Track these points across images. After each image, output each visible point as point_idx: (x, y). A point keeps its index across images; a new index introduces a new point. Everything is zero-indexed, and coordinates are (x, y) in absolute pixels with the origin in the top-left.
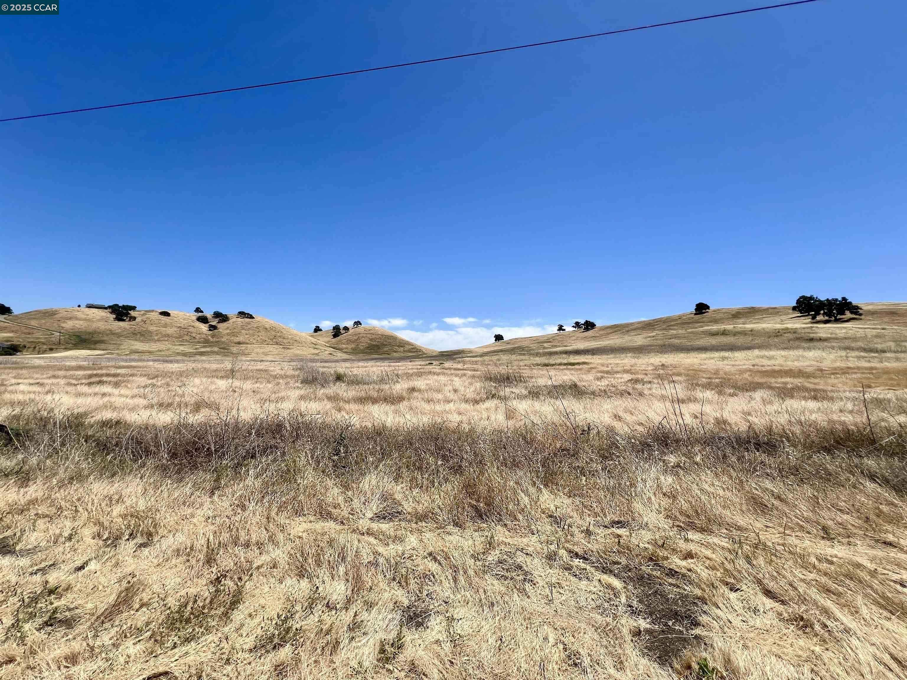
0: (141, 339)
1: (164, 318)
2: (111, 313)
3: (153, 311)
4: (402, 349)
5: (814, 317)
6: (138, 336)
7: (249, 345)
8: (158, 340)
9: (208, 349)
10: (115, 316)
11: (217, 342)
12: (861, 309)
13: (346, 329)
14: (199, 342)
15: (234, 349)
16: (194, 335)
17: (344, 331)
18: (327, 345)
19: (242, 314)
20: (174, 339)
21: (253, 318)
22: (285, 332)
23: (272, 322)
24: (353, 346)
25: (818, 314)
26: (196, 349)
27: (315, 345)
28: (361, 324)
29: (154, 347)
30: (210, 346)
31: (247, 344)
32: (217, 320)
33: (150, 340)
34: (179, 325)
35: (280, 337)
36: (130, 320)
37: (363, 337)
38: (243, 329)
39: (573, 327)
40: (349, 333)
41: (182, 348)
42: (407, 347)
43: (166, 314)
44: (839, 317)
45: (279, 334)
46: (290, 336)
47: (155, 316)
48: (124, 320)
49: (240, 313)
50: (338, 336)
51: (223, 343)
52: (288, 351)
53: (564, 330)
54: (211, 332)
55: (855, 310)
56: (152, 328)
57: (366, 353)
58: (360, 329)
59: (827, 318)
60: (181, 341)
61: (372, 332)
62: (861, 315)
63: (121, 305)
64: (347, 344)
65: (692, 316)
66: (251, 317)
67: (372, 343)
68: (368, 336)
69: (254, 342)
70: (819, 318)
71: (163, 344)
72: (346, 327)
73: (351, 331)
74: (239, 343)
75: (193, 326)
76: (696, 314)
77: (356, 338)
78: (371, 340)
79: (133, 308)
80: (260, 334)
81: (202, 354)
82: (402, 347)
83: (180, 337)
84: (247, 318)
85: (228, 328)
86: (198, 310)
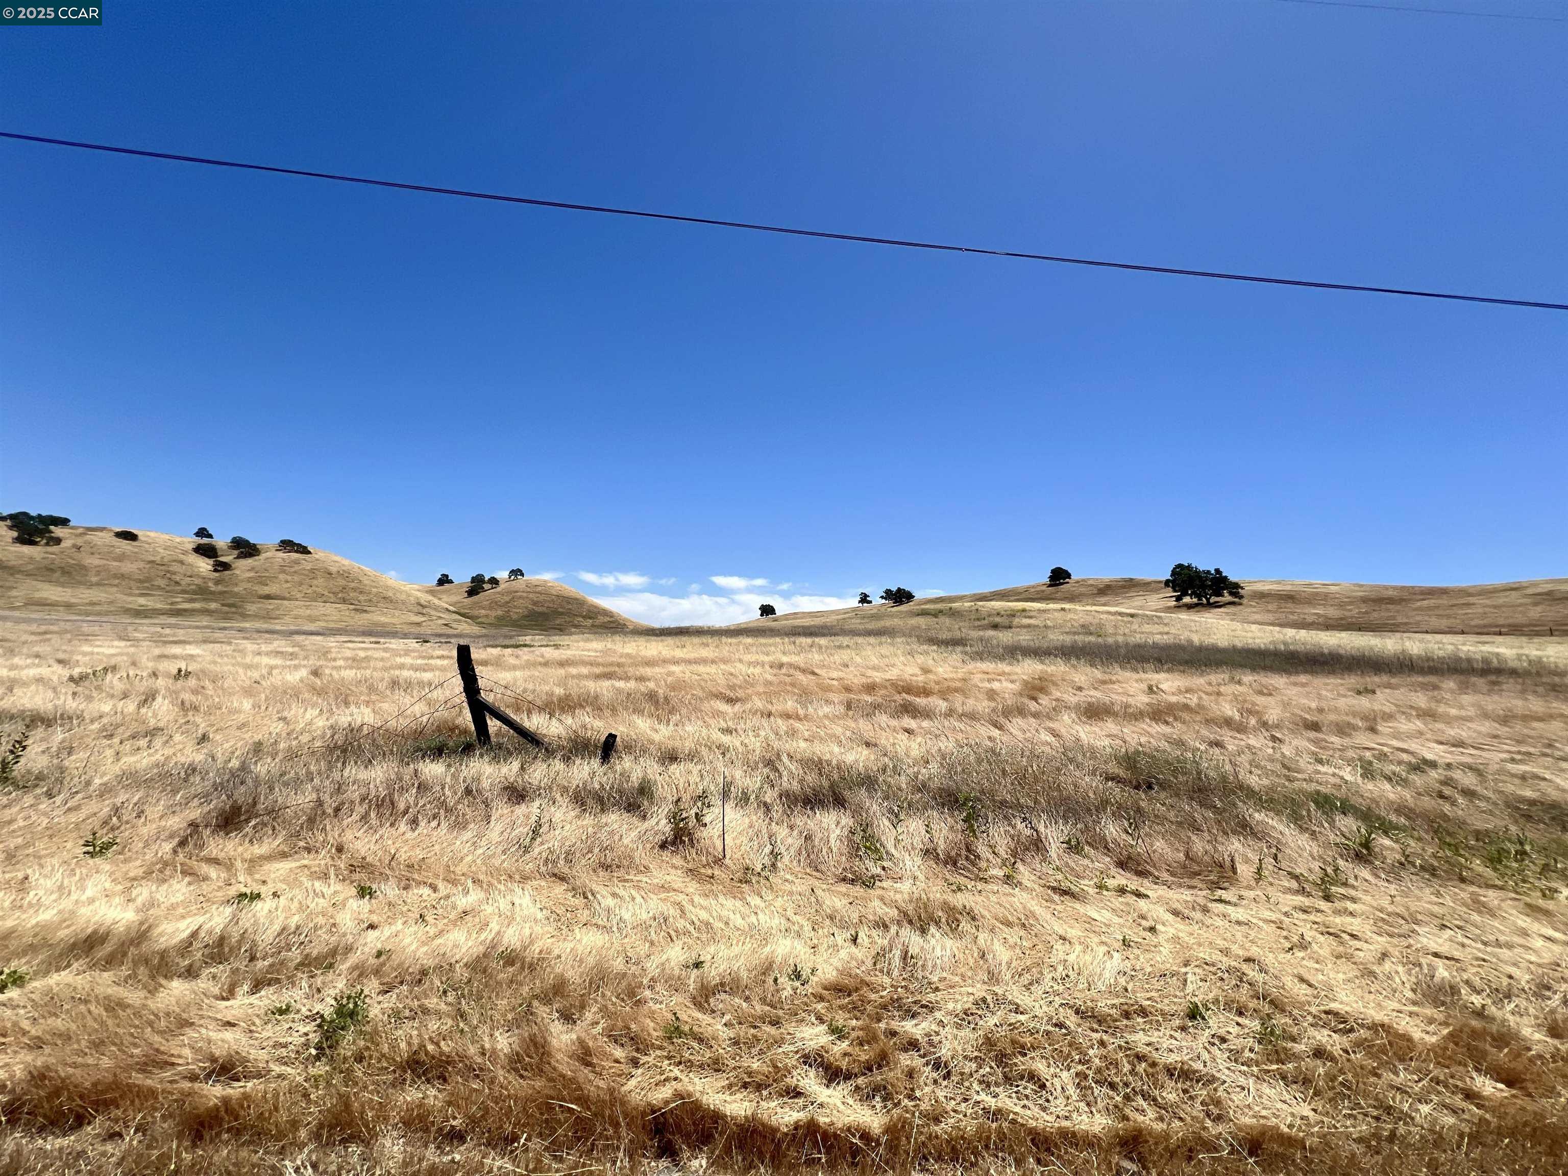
0: (62, 580)
1: (125, 545)
2: (11, 528)
3: (102, 529)
4: (589, 622)
5: (1178, 599)
6: (58, 574)
7: (285, 602)
8: (98, 584)
9: (197, 605)
10: (15, 534)
11: (222, 593)
12: (1242, 588)
13: (494, 581)
14: (184, 592)
15: (252, 608)
16: (178, 579)
17: (490, 586)
18: (451, 608)
19: (287, 545)
20: (132, 583)
21: (309, 553)
22: (366, 582)
23: (346, 562)
24: (500, 613)
25: (1185, 594)
26: (172, 604)
27: (423, 607)
28: (522, 575)
29: (83, 595)
30: (204, 600)
31: (284, 599)
32: (236, 552)
33: (80, 583)
34: (152, 558)
35: (355, 590)
36: (47, 544)
37: (520, 597)
38: (284, 572)
39: (882, 597)
40: (499, 589)
41: (142, 601)
42: (602, 619)
43: (129, 536)
44: (1213, 599)
45: (352, 585)
46: (374, 590)
47: (105, 539)
48: (32, 543)
49: (283, 542)
50: (477, 593)
51: (236, 595)
52: (365, 615)
53: (870, 602)
54: (217, 574)
55: (1234, 589)
56: (93, 561)
57: (520, 626)
58: (520, 583)
59: (1195, 600)
60: (148, 588)
61: (540, 589)
62: (1241, 597)
63: (34, 513)
64: (491, 608)
65: (1044, 588)
66: (304, 550)
67: (536, 609)
68: (531, 596)
69: (299, 595)
70: (1187, 600)
71: (106, 592)
72: (493, 578)
73: (502, 586)
74: (268, 597)
75: (182, 562)
76: (1050, 586)
77: (507, 599)
78: (535, 603)
79: (63, 522)
80: (315, 582)
81: (179, 613)
82: (590, 618)
83: (148, 580)
84: (297, 552)
85: (252, 569)
86: (202, 533)
